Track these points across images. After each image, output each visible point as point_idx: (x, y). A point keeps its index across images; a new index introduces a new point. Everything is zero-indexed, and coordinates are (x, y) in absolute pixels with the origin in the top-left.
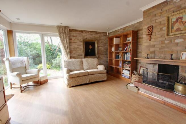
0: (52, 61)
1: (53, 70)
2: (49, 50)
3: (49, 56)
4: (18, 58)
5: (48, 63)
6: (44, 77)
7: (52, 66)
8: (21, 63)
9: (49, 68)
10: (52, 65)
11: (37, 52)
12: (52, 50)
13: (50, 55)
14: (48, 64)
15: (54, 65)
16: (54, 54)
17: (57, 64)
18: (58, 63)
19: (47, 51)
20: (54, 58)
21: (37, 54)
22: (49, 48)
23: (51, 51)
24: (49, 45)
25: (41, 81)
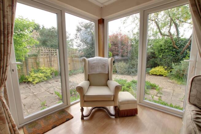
0: (173, 65)
1: (170, 81)
2: (171, 48)
3: (169, 57)
4: (100, 59)
5: (166, 67)
6: (128, 102)
7: (172, 73)
8: (103, 66)
9: (166, 76)
10: (171, 71)
11: (152, 51)
12: (175, 46)
13: (171, 56)
14: (166, 70)
15: (174, 72)
16: (179, 54)
17: (181, 72)
18: (184, 71)
19: (167, 49)
20: (178, 61)
21: (152, 53)
22: (171, 43)
23: (174, 48)
24: (172, 39)
25: (121, 109)
